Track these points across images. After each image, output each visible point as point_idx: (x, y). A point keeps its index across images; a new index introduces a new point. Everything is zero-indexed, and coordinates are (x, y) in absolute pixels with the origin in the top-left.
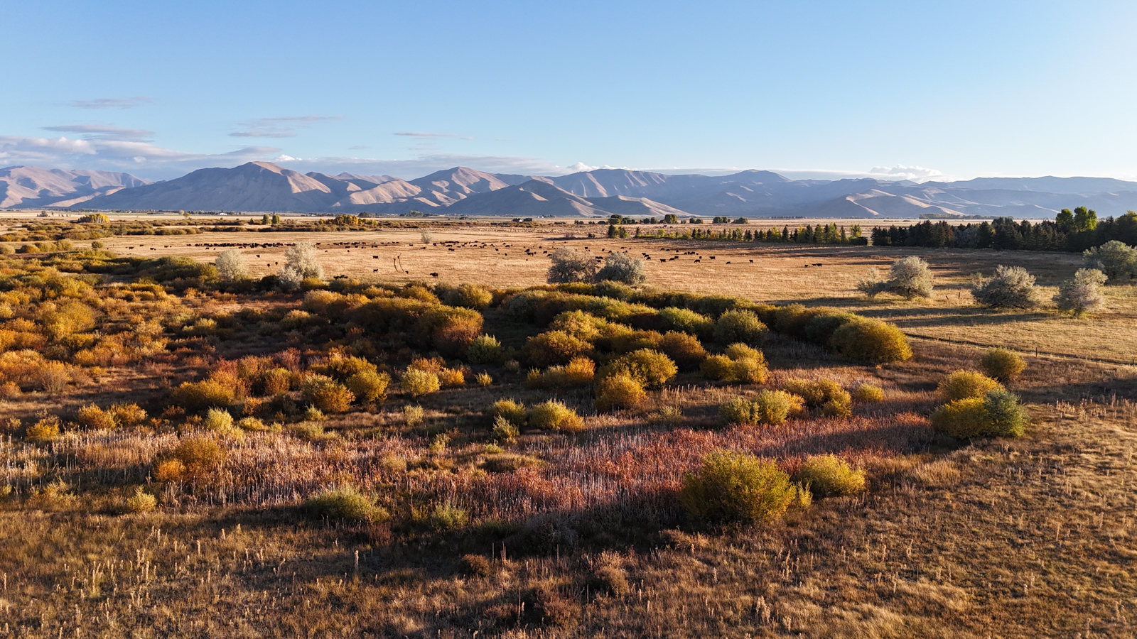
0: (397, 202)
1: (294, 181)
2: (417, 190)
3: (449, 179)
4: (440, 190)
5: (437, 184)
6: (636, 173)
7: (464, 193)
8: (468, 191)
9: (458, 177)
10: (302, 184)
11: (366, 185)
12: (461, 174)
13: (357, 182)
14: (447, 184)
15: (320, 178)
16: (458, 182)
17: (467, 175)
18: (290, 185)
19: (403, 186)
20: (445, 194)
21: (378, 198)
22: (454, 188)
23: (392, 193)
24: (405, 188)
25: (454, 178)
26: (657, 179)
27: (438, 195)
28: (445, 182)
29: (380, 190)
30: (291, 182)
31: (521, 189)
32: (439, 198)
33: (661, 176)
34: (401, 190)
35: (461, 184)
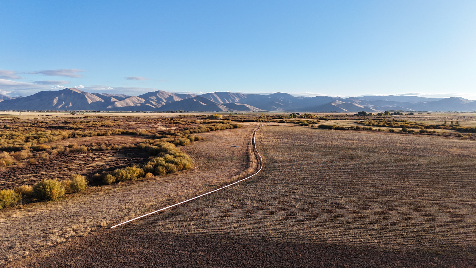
0: (136, 106)
1: (88, 96)
2: (143, 100)
3: (156, 96)
4: (153, 100)
5: (151, 98)
6: (233, 93)
7: (164, 102)
8: (165, 101)
9: (159, 95)
10: (92, 98)
11: (120, 99)
12: (160, 93)
13: (115, 97)
14: (155, 98)
15: (98, 95)
16: (159, 97)
17: (163, 94)
18: (86, 98)
19: (137, 98)
20: (155, 102)
21: (127, 104)
22: (159, 100)
23: (133, 102)
24: (138, 100)
25: (158, 95)
26: (242, 96)
27: (153, 102)
28: (154, 97)
29: (127, 100)
30: (87, 97)
31: (195, 100)
32: (154, 104)
33: (243, 95)
34: (136, 100)
35: (161, 98)
